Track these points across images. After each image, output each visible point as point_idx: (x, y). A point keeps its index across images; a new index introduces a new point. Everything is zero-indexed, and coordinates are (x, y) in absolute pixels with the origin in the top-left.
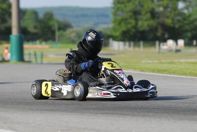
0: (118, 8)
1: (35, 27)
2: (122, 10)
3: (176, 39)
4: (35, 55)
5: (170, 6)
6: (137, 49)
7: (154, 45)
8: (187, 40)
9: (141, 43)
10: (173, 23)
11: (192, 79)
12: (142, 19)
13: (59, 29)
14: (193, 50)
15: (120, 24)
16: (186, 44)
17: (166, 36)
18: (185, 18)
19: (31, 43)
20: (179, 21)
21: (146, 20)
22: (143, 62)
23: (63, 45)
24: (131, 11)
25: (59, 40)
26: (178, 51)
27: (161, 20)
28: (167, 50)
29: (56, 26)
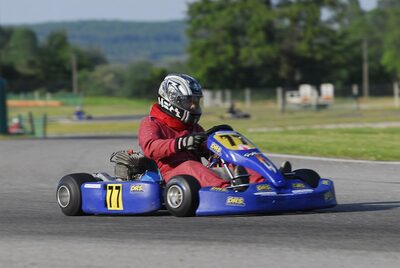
0: (199, 22)
1: (31, 64)
2: (207, 27)
3: (317, 85)
4: (31, 120)
5: (305, 15)
6: (238, 105)
7: (273, 96)
8: (339, 84)
9: (248, 92)
10: (311, 51)
12: (247, 44)
13: (80, 67)
14: (350, 105)
15: (203, 54)
16: (337, 94)
17: (298, 77)
18: (334, 39)
19: (22, 96)
20: (323, 46)
21: (256, 46)
22: (251, 130)
24: (225, 28)
25: (79, 90)
26: (321, 107)
27: (286, 44)
28: (299, 105)
29: (74, 61)
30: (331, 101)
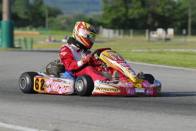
1: (26, 13)
3: (165, 29)
4: (25, 41)
6: (127, 37)
7: (144, 33)
8: (176, 29)
9: (131, 31)
10: (163, 12)
11: (182, 70)
12: (132, 7)
13: (50, 15)
14: (182, 39)
15: (110, 11)
16: (176, 33)
17: (156, 24)
18: (175, 6)
19: (21, 29)
20: (169, 10)
21: (137, 8)
22: (133, 51)
23: (54, 32)
25: (49, 27)
26: (167, 40)
27: (151, 8)
28: (156, 38)
29: (47, 12)
30: (172, 37)
